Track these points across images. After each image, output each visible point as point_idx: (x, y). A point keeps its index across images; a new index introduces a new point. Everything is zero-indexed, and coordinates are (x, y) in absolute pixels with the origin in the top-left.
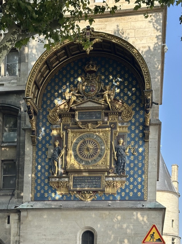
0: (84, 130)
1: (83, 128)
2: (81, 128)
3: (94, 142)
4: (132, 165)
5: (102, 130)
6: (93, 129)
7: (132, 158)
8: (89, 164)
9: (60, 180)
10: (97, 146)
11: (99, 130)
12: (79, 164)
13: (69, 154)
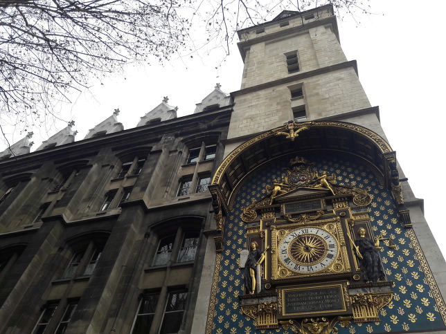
0: (297, 224)
1: (295, 222)
2: (292, 222)
3: (316, 239)
4: (395, 265)
5: (326, 220)
6: (311, 222)
7: (391, 254)
8: (312, 271)
9: (261, 301)
10: (321, 243)
11: (320, 221)
12: (293, 272)
13: (275, 258)
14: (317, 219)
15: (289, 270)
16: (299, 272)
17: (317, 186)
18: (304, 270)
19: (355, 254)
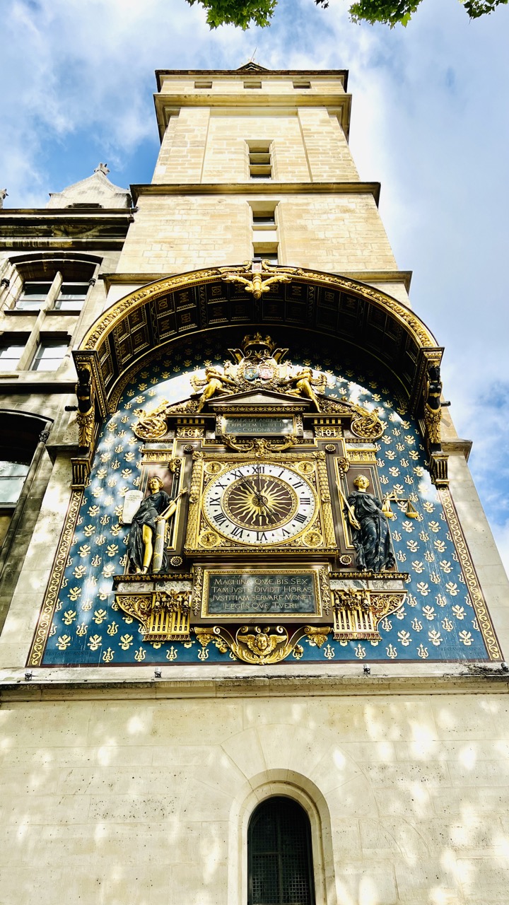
0: (245, 455)
1: (242, 452)
2: (236, 451)
3: (277, 485)
4: (413, 546)
5: (301, 455)
6: (273, 455)
7: (408, 526)
8: (264, 542)
9: (159, 589)
10: (287, 493)
11: (289, 455)
12: (228, 540)
13: (195, 511)
14: (283, 451)
15: (222, 536)
16: (240, 540)
17: (291, 392)
18: (250, 538)
19: (347, 519)
